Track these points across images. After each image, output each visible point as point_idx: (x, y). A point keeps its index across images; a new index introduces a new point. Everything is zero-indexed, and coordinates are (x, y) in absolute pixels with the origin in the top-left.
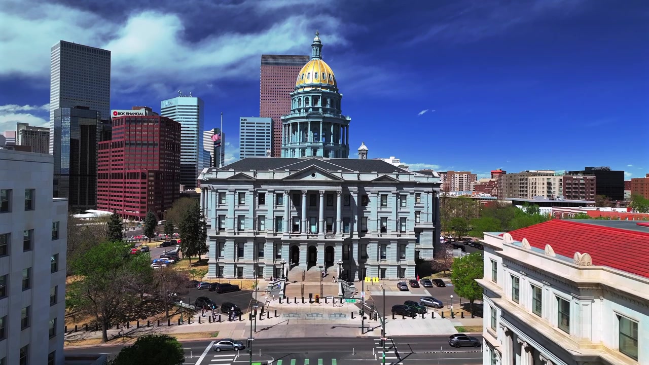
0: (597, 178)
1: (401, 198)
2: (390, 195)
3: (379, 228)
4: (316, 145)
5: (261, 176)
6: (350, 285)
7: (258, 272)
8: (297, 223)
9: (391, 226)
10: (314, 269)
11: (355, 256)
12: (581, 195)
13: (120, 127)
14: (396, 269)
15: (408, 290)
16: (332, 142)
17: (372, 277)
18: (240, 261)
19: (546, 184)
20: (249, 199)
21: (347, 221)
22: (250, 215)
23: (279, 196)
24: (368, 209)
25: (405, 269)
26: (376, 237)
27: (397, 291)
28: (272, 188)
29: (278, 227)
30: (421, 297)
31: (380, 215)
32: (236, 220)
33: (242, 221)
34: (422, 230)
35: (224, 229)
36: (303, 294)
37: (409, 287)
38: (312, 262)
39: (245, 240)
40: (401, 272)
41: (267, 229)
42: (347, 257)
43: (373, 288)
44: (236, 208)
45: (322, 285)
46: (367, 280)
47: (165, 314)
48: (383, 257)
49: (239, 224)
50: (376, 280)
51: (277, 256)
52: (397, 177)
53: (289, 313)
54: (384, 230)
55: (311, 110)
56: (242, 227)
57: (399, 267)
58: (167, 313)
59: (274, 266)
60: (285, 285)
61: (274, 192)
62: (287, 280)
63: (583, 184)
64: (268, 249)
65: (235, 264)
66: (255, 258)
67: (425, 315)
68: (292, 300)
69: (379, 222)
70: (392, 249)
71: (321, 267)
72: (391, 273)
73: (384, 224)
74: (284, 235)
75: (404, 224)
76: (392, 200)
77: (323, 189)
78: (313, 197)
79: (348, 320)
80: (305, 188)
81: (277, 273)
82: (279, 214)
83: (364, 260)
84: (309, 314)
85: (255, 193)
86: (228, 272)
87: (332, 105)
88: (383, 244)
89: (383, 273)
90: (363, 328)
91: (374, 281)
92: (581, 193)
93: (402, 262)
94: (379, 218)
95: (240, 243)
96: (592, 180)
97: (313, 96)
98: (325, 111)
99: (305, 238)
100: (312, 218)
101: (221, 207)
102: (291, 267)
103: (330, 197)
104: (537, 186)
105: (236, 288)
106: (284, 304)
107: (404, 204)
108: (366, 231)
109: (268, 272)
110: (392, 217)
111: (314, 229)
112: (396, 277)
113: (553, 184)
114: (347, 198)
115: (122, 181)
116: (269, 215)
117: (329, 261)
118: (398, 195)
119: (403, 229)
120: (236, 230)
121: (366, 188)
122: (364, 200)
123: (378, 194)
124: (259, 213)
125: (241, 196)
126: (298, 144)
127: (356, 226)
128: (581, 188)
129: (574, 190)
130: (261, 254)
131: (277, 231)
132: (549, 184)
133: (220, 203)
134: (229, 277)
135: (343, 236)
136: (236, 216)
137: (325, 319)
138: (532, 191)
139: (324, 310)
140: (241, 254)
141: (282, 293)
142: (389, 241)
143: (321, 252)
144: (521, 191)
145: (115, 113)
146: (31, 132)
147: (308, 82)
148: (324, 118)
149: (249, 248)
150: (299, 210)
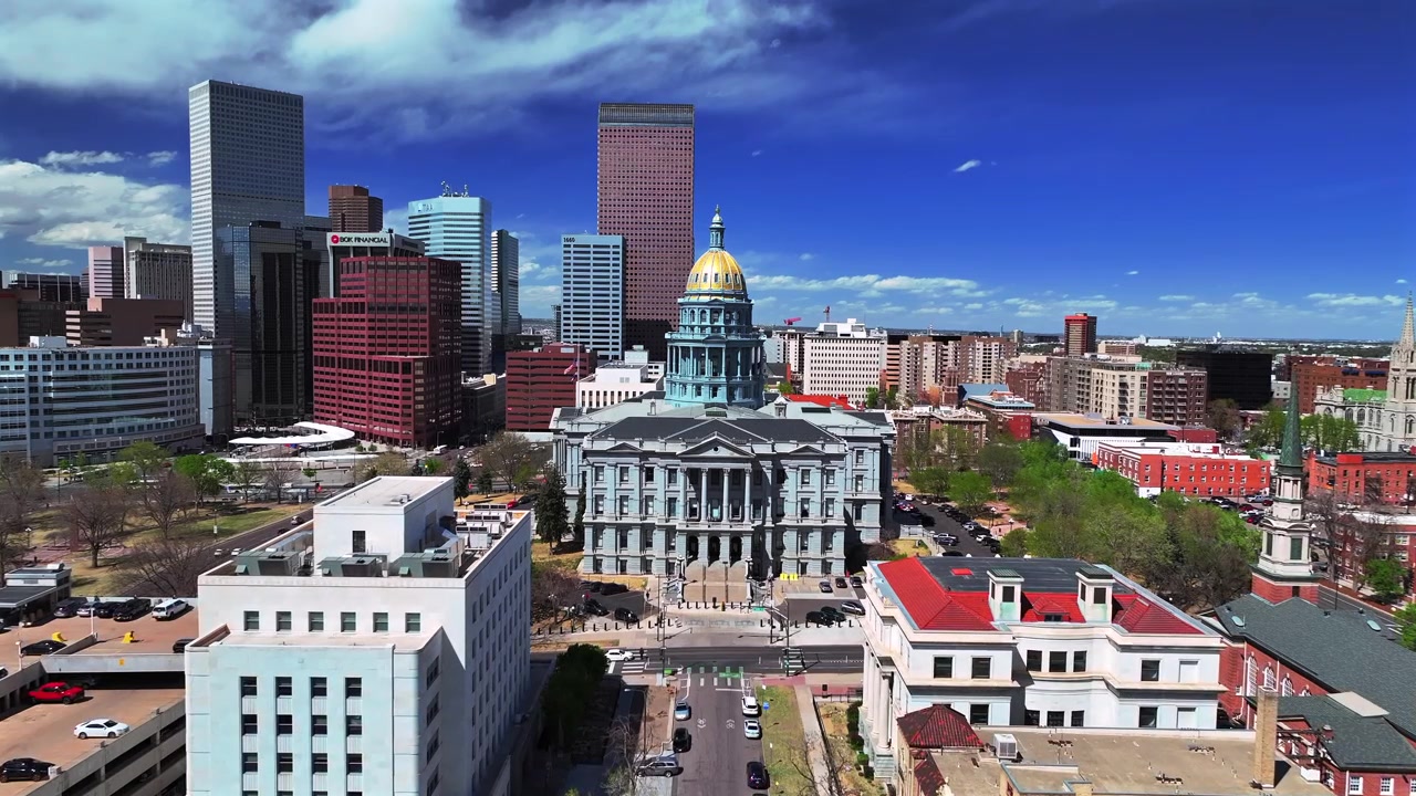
0: (1208, 375)
1: (827, 474)
2: (813, 470)
3: (799, 511)
4: (716, 380)
5: (649, 446)
6: (760, 585)
7: (646, 566)
8: (695, 506)
9: (814, 509)
10: (717, 564)
11: (768, 547)
12: (1179, 404)
13: (357, 275)
14: (820, 563)
15: (831, 591)
16: (739, 375)
17: (789, 574)
18: (624, 553)
19: (1117, 384)
20: (634, 475)
21: (758, 504)
22: (635, 495)
23: (672, 473)
24: (785, 488)
25: (831, 563)
26: (795, 523)
27: (817, 592)
28: (663, 462)
29: (671, 511)
30: (842, 602)
31: (801, 496)
32: (618, 502)
33: (625, 503)
34: (864, 502)
35: (602, 512)
36: (704, 597)
37: (834, 587)
38: (714, 555)
39: (630, 526)
40: (826, 567)
41: (657, 514)
42: (758, 549)
43: (789, 588)
44: (618, 486)
45: (727, 586)
46: (783, 577)
47: (552, 620)
48: (804, 548)
49: (622, 506)
50: (794, 577)
51: (669, 547)
52: (823, 448)
53: (692, 620)
54: (805, 513)
55: (708, 331)
56: (625, 510)
57: (824, 561)
58: (556, 619)
59: (667, 559)
60: (683, 585)
61: (665, 468)
62: (685, 579)
63: (1182, 386)
64: (659, 538)
65: (617, 557)
66: (642, 549)
67: (842, 624)
68: (692, 605)
69: (799, 504)
70: (815, 540)
71: (725, 563)
72: (814, 569)
73: (806, 506)
74: (679, 521)
75: (830, 506)
76: (815, 478)
77: (728, 466)
78: (715, 476)
79: (757, 629)
80: (707, 466)
81: (670, 567)
82: (672, 495)
83: (779, 552)
84: (712, 621)
85: (641, 467)
86: (609, 567)
87: (739, 321)
88: (804, 532)
89: (803, 569)
90: (771, 637)
91: (791, 579)
92: (1181, 400)
93: (829, 555)
94: (799, 499)
95: (622, 531)
96: (1200, 378)
97: (711, 309)
98: (729, 330)
99: (705, 528)
100: (714, 500)
101: (599, 486)
102: (689, 562)
103: (737, 476)
104: (1104, 386)
105: (623, 589)
106: (685, 610)
107: (831, 481)
108: (783, 515)
109: (658, 567)
110: (816, 498)
111: (716, 513)
112: (820, 574)
113: (1129, 384)
114: (758, 475)
115: (364, 373)
116: (660, 496)
117: (735, 555)
118: (823, 470)
119: (830, 513)
120: (618, 514)
121: (783, 462)
122: (780, 477)
123: (798, 469)
124: (646, 493)
125: (624, 471)
126: (690, 379)
127: (769, 509)
128: (1180, 393)
129: (1167, 397)
130: (649, 545)
131: (669, 515)
132: (1123, 385)
133: (597, 479)
134: (609, 575)
135: (753, 522)
136: (618, 497)
137: (732, 627)
138: (1097, 396)
139: (730, 617)
140: (624, 543)
141: (680, 596)
142: (811, 529)
143: (725, 544)
144: (1079, 392)
145: (335, 239)
146: (153, 254)
147: (705, 287)
148: (728, 343)
149: (634, 537)
150: (698, 490)
